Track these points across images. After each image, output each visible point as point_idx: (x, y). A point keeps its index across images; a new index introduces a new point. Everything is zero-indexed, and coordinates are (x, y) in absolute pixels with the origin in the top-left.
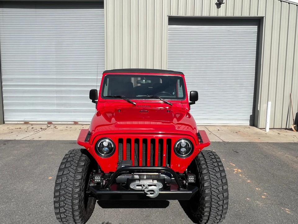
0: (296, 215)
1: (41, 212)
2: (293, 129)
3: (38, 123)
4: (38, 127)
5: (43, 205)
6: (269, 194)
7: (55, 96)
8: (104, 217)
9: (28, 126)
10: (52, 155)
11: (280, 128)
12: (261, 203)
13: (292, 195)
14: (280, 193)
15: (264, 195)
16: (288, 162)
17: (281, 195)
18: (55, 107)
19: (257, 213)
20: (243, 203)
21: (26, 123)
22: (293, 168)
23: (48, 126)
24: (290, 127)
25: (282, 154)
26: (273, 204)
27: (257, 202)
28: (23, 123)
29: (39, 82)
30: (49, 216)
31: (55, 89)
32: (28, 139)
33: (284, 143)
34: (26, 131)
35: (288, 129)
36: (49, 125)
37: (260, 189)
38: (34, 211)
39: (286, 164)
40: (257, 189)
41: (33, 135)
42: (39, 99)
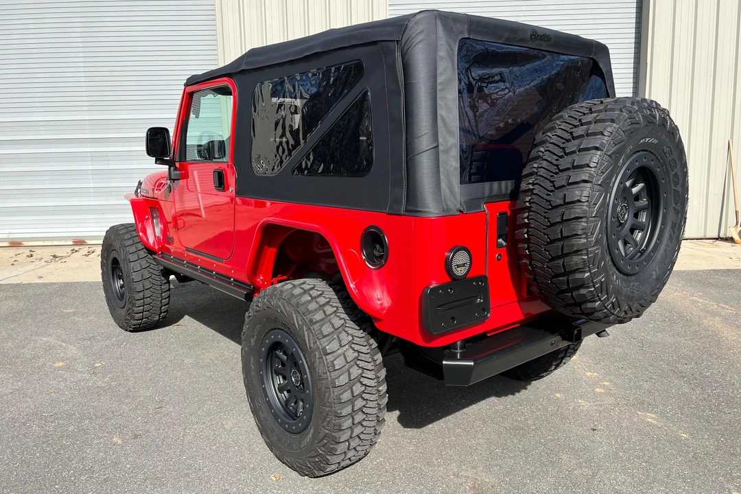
0: (669, 427)
1: (24, 435)
2: (736, 238)
3: (47, 243)
4: (47, 254)
5: (30, 420)
6: (615, 384)
7: (90, 168)
8: (183, 441)
9: (20, 250)
10: (74, 314)
11: (703, 237)
12: (590, 402)
13: (676, 385)
14: (646, 381)
15: (603, 387)
16: (691, 313)
17: (646, 386)
18: (92, 199)
19: (570, 423)
20: (542, 404)
21: (15, 244)
22: (699, 325)
23: (74, 250)
24: (729, 235)
25: (683, 296)
26: (618, 404)
27: (580, 401)
28: (7, 244)
29: (42, 132)
30: (44, 443)
31: (89, 150)
32: (15, 281)
33: (699, 271)
34: (13, 265)
35: (722, 239)
36: (76, 248)
37: (595, 374)
38: (7, 433)
39: (685, 317)
40: (589, 374)
41: (30, 273)
42: (47, 178)
